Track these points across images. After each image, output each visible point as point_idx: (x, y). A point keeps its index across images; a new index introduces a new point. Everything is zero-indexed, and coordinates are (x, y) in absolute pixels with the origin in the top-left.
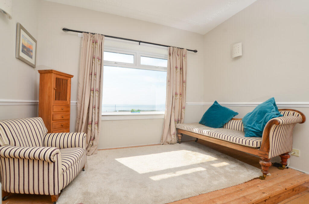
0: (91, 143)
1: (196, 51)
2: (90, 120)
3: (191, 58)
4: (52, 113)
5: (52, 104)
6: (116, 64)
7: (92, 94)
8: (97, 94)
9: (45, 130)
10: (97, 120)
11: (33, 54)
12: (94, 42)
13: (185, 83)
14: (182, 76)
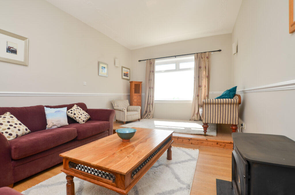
0: (149, 114)
1: (220, 51)
2: (149, 102)
3: (215, 57)
4: (133, 99)
5: (133, 95)
6: (160, 72)
7: (150, 90)
8: (152, 89)
9: (129, 104)
10: (152, 102)
11: (129, 75)
12: (151, 63)
13: (208, 77)
14: (206, 73)
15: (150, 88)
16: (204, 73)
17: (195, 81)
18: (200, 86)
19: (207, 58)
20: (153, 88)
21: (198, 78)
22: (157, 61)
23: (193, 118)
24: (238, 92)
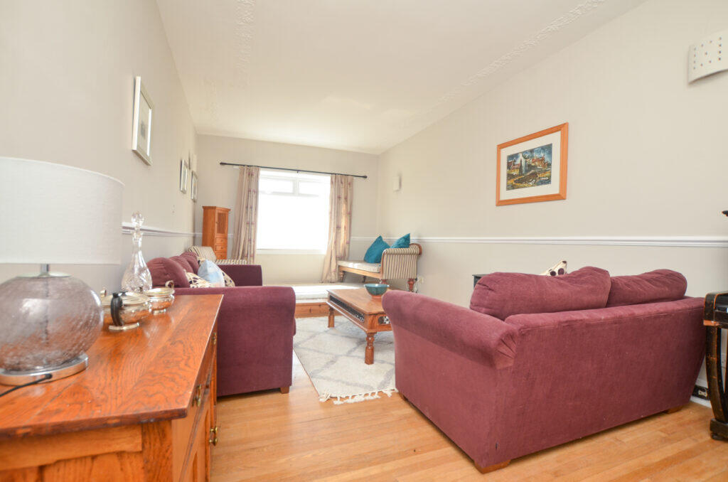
1: (365, 177)
3: (359, 185)
4: (215, 244)
5: (215, 236)
7: (248, 227)
10: (252, 253)
12: (250, 175)
13: (349, 214)
14: (347, 207)
15: (248, 223)
16: (343, 208)
17: (331, 217)
18: (338, 227)
19: (349, 184)
20: (255, 224)
21: (336, 214)
22: (263, 172)
23: (329, 278)
24: (413, 239)
